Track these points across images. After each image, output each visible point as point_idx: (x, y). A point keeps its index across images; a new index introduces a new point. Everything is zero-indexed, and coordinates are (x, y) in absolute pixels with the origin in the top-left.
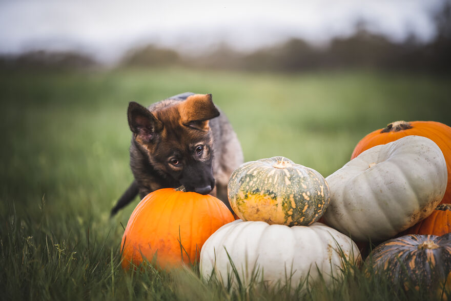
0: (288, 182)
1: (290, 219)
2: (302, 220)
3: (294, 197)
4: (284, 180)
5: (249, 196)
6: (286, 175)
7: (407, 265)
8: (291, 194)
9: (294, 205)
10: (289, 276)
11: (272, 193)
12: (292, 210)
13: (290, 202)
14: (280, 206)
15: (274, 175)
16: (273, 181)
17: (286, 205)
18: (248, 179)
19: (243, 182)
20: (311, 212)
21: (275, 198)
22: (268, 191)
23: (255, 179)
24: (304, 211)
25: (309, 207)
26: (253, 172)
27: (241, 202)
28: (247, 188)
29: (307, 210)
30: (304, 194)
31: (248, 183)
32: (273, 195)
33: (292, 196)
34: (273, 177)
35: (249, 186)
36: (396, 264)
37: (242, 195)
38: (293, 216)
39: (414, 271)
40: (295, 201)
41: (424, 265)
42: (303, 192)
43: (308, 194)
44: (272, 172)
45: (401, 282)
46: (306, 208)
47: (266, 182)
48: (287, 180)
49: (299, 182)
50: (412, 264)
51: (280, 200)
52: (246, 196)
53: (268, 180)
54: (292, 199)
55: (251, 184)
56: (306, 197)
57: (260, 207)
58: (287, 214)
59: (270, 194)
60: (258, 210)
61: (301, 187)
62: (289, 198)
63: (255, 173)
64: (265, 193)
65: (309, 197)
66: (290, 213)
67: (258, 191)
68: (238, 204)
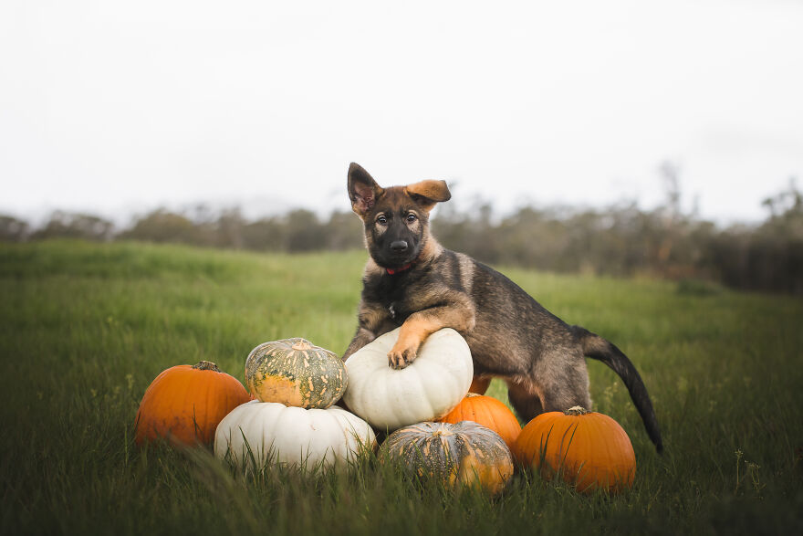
0: (307, 365)
1: (307, 402)
2: (319, 403)
3: (313, 380)
4: (303, 362)
5: (267, 377)
6: (305, 357)
7: (422, 451)
8: (309, 376)
9: (312, 388)
10: (304, 458)
11: (291, 374)
12: (309, 392)
13: (308, 385)
14: (298, 389)
15: (294, 356)
16: (292, 362)
17: (304, 387)
18: (266, 360)
19: (261, 362)
20: (328, 396)
21: (293, 379)
22: (287, 372)
23: (273, 361)
24: (322, 394)
25: (326, 390)
26: (272, 353)
27: (258, 383)
28: (266, 368)
29: (324, 394)
30: (322, 377)
31: (267, 363)
32: (291, 377)
33: (310, 378)
34: (292, 359)
35: (267, 366)
36: (411, 449)
37: (260, 375)
38: (310, 399)
39: (429, 457)
40: (313, 383)
41: (438, 451)
42: (322, 375)
43: (327, 377)
44: (291, 354)
45: (416, 467)
46: (324, 391)
47: (285, 364)
48: (306, 362)
49: (318, 365)
50: (426, 450)
51: (298, 382)
52: (264, 377)
53: (287, 362)
54: (310, 382)
55: (269, 364)
56: (324, 380)
57: (277, 389)
58: (304, 396)
59: (288, 376)
60: (275, 392)
61: (319, 369)
62: (307, 378)
63: (274, 354)
64: (283, 375)
65: (327, 380)
66: (308, 395)
67: (276, 372)
68: (256, 384)
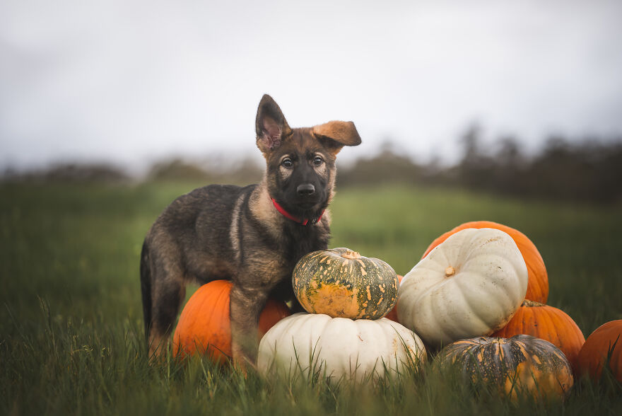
0: (364, 273)
1: (363, 312)
2: (374, 313)
3: (371, 289)
4: (360, 270)
5: (323, 285)
6: (361, 265)
8: (367, 285)
9: (369, 298)
11: (348, 283)
12: (367, 302)
13: (366, 293)
14: (355, 298)
15: (349, 264)
16: (349, 271)
17: (362, 296)
18: (321, 268)
19: (316, 271)
20: (384, 306)
21: (351, 288)
22: (344, 281)
23: (330, 269)
24: (378, 304)
25: (383, 300)
26: (326, 260)
27: (312, 292)
28: (321, 277)
29: (381, 303)
30: (380, 286)
31: (322, 272)
32: (349, 286)
33: (368, 287)
34: (348, 266)
35: (323, 275)
36: (464, 357)
37: (314, 284)
38: (367, 308)
40: (371, 292)
42: (379, 284)
43: (384, 286)
46: (381, 300)
47: (341, 272)
48: (363, 270)
49: (375, 273)
51: (355, 291)
52: (320, 286)
53: (344, 270)
54: (368, 291)
55: (325, 273)
56: (382, 289)
57: (333, 298)
58: (361, 306)
59: (345, 284)
60: (331, 301)
61: (377, 278)
62: (365, 289)
63: (329, 262)
64: (340, 283)
65: (385, 289)
66: (365, 305)
67: (332, 280)
68: (309, 294)
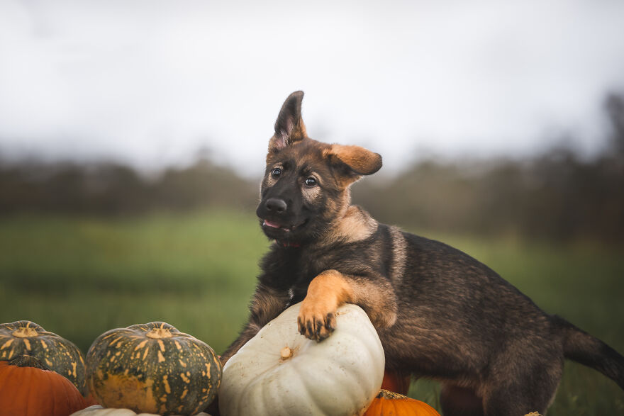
0: (161, 359)
1: (164, 408)
2: (180, 409)
3: (169, 379)
4: (156, 355)
5: (110, 376)
6: (159, 349)
8: (165, 374)
9: (168, 389)
11: (140, 372)
12: (165, 396)
13: (163, 385)
14: (150, 392)
15: (144, 348)
16: (142, 356)
17: (157, 388)
18: (109, 353)
19: (102, 357)
20: (192, 400)
21: (143, 379)
22: (134, 369)
23: (118, 354)
24: (182, 397)
25: (189, 393)
26: (116, 343)
27: (99, 383)
28: (108, 364)
29: (186, 397)
30: (182, 375)
31: (110, 358)
32: (140, 376)
33: (165, 377)
34: (142, 351)
35: (109, 362)
37: (100, 374)
38: (167, 404)
40: (170, 383)
42: (182, 372)
43: (188, 374)
44: (142, 345)
46: (185, 393)
47: (132, 358)
48: (160, 355)
49: (177, 359)
51: (149, 382)
52: (106, 377)
53: (135, 355)
54: (166, 382)
55: (112, 360)
56: (185, 379)
57: (123, 391)
58: (159, 401)
59: (136, 374)
60: (121, 395)
61: (178, 364)
62: (161, 379)
63: (119, 345)
64: (129, 373)
65: (189, 378)
66: (163, 400)
67: (121, 369)
68: (96, 386)
